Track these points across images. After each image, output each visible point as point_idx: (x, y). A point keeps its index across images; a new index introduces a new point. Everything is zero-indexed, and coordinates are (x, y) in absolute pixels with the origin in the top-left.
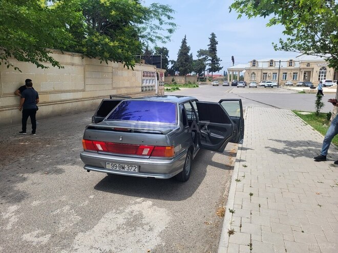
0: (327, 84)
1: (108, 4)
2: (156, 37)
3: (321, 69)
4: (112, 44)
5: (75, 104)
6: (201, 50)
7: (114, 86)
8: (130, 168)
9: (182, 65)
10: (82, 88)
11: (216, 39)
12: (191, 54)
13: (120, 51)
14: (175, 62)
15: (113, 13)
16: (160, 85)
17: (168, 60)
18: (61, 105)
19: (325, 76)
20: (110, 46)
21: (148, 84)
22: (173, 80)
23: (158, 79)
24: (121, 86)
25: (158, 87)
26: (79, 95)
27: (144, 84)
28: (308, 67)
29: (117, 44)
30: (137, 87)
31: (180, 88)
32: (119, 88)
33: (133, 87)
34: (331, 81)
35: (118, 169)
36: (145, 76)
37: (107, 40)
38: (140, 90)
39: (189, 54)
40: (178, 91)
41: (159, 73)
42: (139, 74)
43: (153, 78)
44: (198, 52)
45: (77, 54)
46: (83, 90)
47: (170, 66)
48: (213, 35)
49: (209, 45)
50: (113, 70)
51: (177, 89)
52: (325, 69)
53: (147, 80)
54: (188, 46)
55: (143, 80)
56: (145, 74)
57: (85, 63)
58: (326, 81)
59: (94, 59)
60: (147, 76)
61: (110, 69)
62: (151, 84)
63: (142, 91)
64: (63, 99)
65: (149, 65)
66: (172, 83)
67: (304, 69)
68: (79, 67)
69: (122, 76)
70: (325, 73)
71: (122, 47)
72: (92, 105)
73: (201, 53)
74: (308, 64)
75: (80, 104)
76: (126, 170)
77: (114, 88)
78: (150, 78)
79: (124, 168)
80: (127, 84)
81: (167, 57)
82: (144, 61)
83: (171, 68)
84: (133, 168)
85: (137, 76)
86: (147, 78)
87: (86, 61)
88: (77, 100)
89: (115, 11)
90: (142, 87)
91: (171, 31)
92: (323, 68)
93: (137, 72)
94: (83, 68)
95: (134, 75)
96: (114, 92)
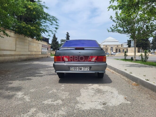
0: (114, 54)
1: (32, 9)
2: (49, 30)
3: (111, 48)
4: (32, 28)
5: (10, 57)
6: (62, 39)
8: (85, 69)
9: (54, 46)
10: (14, 49)
11: (69, 35)
12: (58, 41)
15: (34, 13)
18: (3, 57)
19: (113, 51)
20: (31, 29)
21: (44, 51)
23: (48, 49)
24: (32, 50)
26: (13, 53)
27: (43, 51)
28: (106, 47)
29: (34, 28)
30: (39, 51)
32: (32, 51)
33: (38, 52)
34: (115, 53)
35: (77, 70)
38: (41, 53)
39: (57, 41)
41: (48, 46)
42: (41, 46)
44: (61, 40)
45: (13, 31)
46: (15, 51)
48: (68, 33)
49: (66, 37)
52: (113, 48)
53: (44, 49)
54: (56, 37)
55: (42, 49)
57: (16, 37)
58: (114, 53)
59: (21, 35)
60: (44, 47)
61: (28, 41)
64: (5, 54)
65: (45, 42)
67: (105, 48)
68: (13, 38)
69: (33, 45)
70: (113, 49)
71: (36, 30)
72: (19, 59)
73: (62, 41)
74: (106, 46)
75: (13, 57)
76: (82, 70)
77: (29, 51)
78: (45, 48)
79: (81, 69)
80: (35, 50)
84: (87, 69)
86: (44, 48)
87: (17, 35)
88: (12, 55)
89: (35, 12)
90: (42, 52)
91: (56, 28)
92: (112, 48)
93: (39, 44)
94: (15, 39)
95: (38, 46)
96: (29, 53)
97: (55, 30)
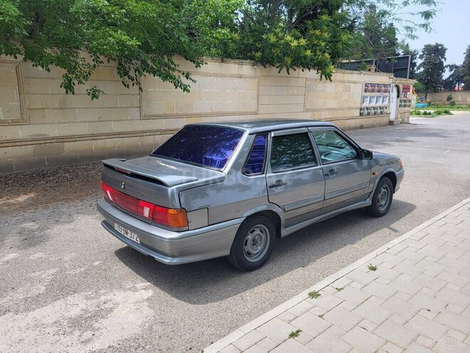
4: (295, 43)
7: (308, 106)
10: (254, 109)
13: (308, 53)
14: (457, 67)
16: (400, 106)
17: (445, 64)
20: (291, 47)
21: (373, 104)
22: (449, 99)
23: (398, 97)
24: (320, 107)
25: (397, 110)
27: (366, 104)
29: (303, 42)
30: (350, 108)
31: (452, 112)
32: (317, 110)
33: (343, 109)
36: (369, 91)
37: (288, 38)
38: (357, 113)
40: (447, 116)
41: (401, 86)
42: (359, 89)
43: (386, 94)
45: (247, 61)
46: (256, 113)
47: (446, 75)
50: (308, 82)
51: (447, 112)
53: (372, 97)
55: (364, 97)
56: (369, 88)
57: (259, 74)
60: (373, 91)
61: (302, 82)
62: (379, 104)
63: (361, 114)
66: (447, 103)
68: (250, 80)
69: (324, 92)
77: (307, 110)
78: (378, 94)
81: (443, 60)
82: (373, 67)
83: (449, 78)
85: (351, 92)
86: (372, 94)
87: (259, 70)
90: (361, 109)
91: (427, 15)
93: (352, 85)
94: (256, 81)
95: (348, 90)
96: (308, 116)
97: (423, 21)
